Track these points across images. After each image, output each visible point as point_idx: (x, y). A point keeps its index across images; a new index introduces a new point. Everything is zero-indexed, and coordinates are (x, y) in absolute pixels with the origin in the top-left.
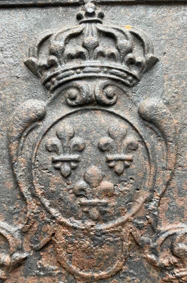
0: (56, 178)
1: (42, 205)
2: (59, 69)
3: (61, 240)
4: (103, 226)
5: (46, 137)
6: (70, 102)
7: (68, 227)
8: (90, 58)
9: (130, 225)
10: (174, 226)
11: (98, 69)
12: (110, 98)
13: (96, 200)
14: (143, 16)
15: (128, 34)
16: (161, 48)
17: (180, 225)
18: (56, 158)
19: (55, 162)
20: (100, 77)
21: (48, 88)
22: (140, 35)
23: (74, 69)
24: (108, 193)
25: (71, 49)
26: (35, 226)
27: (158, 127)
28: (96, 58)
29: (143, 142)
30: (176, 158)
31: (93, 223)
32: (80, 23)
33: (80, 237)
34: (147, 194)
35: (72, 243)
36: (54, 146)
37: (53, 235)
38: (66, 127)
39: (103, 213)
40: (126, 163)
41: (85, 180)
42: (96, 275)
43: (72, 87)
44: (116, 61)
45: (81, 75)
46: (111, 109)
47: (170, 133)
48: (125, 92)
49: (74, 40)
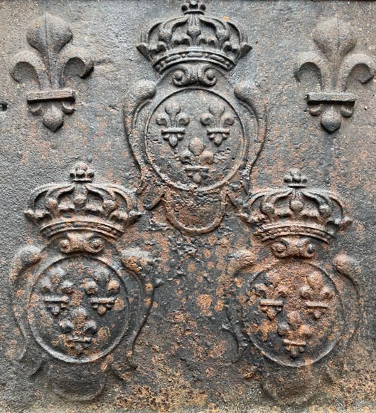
0: (165, 147)
1: (154, 171)
2: (167, 53)
3: (169, 200)
4: (204, 189)
5: (156, 113)
6: (176, 82)
7: (176, 189)
8: (193, 45)
9: (227, 188)
10: (264, 190)
11: (200, 54)
12: (210, 79)
13: (199, 167)
14: (239, 9)
15: (225, 24)
16: (254, 38)
17: (268, 189)
18: (165, 130)
19: (164, 133)
20: (202, 61)
21: (157, 70)
22: (236, 25)
23: (180, 54)
24: (209, 161)
25: (178, 36)
26: (148, 188)
27: (251, 105)
28: (198, 45)
29: (238, 118)
30: (266, 133)
31: (196, 186)
32: (185, 14)
33: (185, 198)
34: (242, 163)
35: (178, 203)
36: (163, 119)
37: (163, 196)
38: (173, 104)
39: (204, 178)
40: (224, 135)
41: (189, 150)
42: (198, 230)
43: (178, 69)
44: (215, 48)
45: (186, 59)
46: (211, 90)
47: (261, 111)
48: (223, 75)
49: (180, 28)
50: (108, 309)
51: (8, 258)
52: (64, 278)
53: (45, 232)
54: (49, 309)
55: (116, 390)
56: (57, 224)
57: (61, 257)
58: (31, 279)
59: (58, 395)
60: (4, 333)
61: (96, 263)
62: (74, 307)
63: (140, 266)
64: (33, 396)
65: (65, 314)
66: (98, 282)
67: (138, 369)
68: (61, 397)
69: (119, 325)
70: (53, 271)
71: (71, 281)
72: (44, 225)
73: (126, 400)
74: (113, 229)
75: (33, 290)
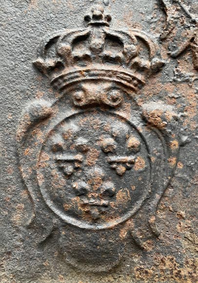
50: (128, 169)
51: (14, 114)
52: (77, 135)
53: (56, 84)
54: (61, 169)
55: (136, 260)
56: (70, 73)
57: (73, 112)
58: (40, 136)
59: (69, 265)
60: (10, 196)
61: (112, 118)
62: (89, 166)
63: (165, 120)
64: (41, 266)
65: (79, 174)
66: (116, 138)
67: (161, 237)
68: (74, 268)
69: (141, 187)
70: (66, 127)
71: (85, 138)
72: (55, 76)
73: (146, 272)
74: (134, 78)
75: (43, 149)
